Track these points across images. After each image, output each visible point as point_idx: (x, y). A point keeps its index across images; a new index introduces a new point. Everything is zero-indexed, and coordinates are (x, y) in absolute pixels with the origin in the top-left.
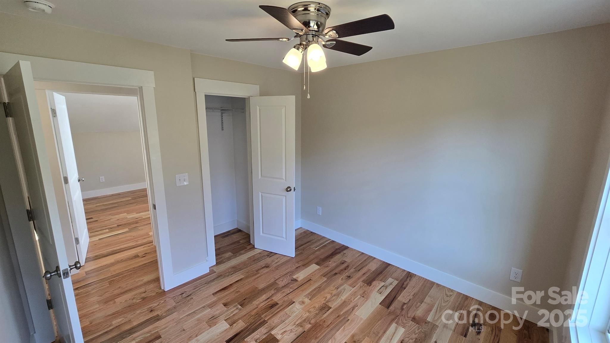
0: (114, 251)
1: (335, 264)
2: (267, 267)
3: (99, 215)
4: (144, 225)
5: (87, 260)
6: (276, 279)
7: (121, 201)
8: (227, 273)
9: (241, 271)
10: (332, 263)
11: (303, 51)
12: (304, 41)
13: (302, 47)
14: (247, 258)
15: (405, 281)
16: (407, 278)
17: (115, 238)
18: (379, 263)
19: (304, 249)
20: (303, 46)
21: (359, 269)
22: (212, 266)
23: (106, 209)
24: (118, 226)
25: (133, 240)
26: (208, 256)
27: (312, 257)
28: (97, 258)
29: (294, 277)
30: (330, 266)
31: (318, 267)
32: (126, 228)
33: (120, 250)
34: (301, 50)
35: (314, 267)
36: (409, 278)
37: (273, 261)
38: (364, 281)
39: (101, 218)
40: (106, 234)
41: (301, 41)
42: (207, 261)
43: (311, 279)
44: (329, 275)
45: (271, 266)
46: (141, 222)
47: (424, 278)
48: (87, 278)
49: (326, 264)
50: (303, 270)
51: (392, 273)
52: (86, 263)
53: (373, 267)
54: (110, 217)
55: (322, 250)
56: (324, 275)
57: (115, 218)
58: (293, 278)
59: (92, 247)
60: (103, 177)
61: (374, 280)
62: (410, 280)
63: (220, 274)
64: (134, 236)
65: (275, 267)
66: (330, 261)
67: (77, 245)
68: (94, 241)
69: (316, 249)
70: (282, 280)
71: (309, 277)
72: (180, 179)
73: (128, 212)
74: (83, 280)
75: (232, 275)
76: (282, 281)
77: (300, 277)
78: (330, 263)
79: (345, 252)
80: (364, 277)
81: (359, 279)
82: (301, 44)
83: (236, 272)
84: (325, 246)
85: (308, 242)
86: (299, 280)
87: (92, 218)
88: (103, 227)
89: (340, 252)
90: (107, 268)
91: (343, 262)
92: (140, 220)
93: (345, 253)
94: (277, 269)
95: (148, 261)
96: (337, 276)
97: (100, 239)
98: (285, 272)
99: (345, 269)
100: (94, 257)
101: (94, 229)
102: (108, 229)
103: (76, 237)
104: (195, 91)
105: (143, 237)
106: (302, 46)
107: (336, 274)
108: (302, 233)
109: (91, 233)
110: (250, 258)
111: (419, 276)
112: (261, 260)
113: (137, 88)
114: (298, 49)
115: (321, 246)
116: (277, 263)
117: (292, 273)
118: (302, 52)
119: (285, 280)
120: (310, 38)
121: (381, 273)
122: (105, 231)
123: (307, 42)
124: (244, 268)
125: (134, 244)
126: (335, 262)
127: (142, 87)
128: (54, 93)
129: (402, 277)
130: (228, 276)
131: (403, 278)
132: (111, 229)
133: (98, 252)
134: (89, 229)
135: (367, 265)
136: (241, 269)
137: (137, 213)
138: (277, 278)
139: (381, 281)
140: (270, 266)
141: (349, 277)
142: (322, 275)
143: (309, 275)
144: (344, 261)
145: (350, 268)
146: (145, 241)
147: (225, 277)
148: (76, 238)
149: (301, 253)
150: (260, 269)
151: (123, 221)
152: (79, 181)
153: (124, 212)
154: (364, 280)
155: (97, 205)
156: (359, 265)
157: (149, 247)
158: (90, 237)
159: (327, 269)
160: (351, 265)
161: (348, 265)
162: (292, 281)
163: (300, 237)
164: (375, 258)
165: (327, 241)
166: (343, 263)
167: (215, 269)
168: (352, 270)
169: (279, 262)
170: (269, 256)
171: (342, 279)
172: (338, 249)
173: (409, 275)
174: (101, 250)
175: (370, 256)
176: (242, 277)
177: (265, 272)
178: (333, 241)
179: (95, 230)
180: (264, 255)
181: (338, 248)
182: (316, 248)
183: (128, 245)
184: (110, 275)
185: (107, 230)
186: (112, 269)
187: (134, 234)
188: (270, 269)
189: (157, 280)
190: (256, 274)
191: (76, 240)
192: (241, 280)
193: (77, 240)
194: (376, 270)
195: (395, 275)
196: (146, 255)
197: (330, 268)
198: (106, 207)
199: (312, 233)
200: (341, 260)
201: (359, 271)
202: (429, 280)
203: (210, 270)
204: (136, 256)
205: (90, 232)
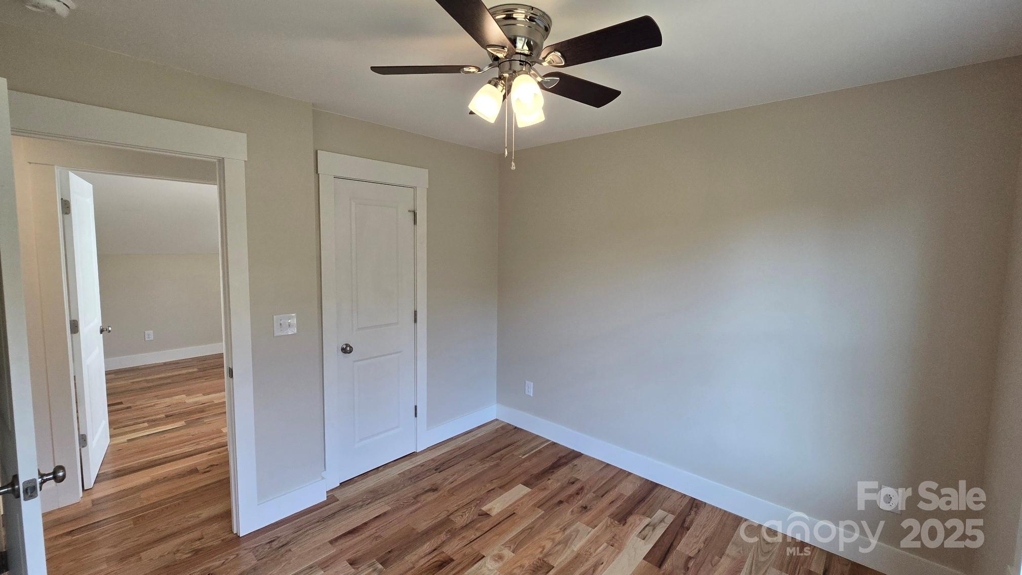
0: (152, 462)
1: (559, 484)
2: (434, 489)
3: (135, 398)
4: (215, 415)
5: (99, 478)
6: (451, 512)
7: (179, 375)
8: (360, 501)
9: (386, 498)
10: (554, 482)
11: (503, 89)
12: (506, 72)
13: (502, 83)
14: (398, 474)
15: (688, 515)
16: (691, 509)
17: (157, 438)
18: (638, 483)
19: (503, 458)
20: (505, 81)
21: (602, 494)
22: (333, 489)
23: (149, 388)
24: (167, 416)
25: (192, 442)
26: (325, 470)
27: (517, 471)
28: (119, 474)
29: (485, 508)
30: (550, 487)
31: (526, 490)
32: (182, 420)
33: (165, 459)
34: (500, 87)
35: (520, 490)
36: (695, 509)
37: (445, 479)
38: (613, 516)
39: (138, 403)
40: (143, 430)
41: (501, 72)
42: (323, 478)
43: (514, 513)
44: (548, 505)
45: (441, 487)
46: (210, 410)
47: (721, 509)
48: (92, 512)
49: (543, 484)
50: (500, 495)
51: (662, 501)
52: (97, 484)
53: (627, 489)
54: (155, 401)
55: (534, 460)
56: (540, 505)
57: (165, 403)
58: (481, 510)
59: (113, 453)
60: (151, 332)
61: (630, 513)
62: (696, 513)
63: (346, 504)
64: (193, 435)
65: (449, 490)
66: (549, 479)
67: (82, 449)
68: (118, 444)
69: (523, 458)
70: (460, 514)
71: (510, 508)
72: (281, 324)
73: (189, 393)
74: (86, 516)
75: (369, 506)
76: (462, 516)
77: (494, 508)
78: (549, 482)
79: (576, 462)
80: (613, 509)
81: (602, 511)
82: (500, 78)
83: (376, 500)
84: (540, 451)
85: (509, 445)
86: (494, 513)
87: (121, 403)
88: (140, 418)
89: (566, 464)
90: (135, 493)
91: (572, 480)
92: (209, 406)
93: (576, 465)
94: (452, 494)
95: (214, 481)
96: (562, 506)
97: (129, 441)
98: (467, 500)
99: (578, 494)
100: (113, 473)
101: (121, 422)
102: (148, 421)
103: (81, 433)
104: (317, 172)
105: (211, 437)
106: (503, 81)
107: (561, 502)
108: (498, 428)
109: (115, 429)
110: (403, 473)
111: (711, 505)
112: (424, 478)
113: (215, 160)
114: (496, 85)
115: (532, 452)
116: (452, 482)
117: (481, 500)
118: (502, 91)
119: (468, 515)
120: (517, 66)
121: (642, 500)
122: (142, 425)
123: (511, 74)
124: (391, 493)
125: (193, 449)
126: (558, 481)
127: (223, 158)
128: (70, 172)
129: (681, 508)
130: (361, 506)
131: (682, 510)
132: (154, 423)
133: (122, 464)
134: (111, 423)
135: (615, 486)
136: (385, 495)
137: (204, 395)
138: (451, 510)
139: (643, 515)
140: (439, 489)
141: (585, 508)
142: (535, 505)
143: (513, 504)
144: (575, 478)
145: (585, 491)
146: (212, 443)
147: (355, 508)
148: (82, 435)
149: (497, 464)
150: (423, 494)
151: (177, 408)
152: (102, 331)
153: (183, 392)
154: (612, 514)
155: (134, 380)
156: (602, 486)
157: (219, 455)
158: (111, 436)
159: (542, 495)
160: (588, 487)
161: (583, 487)
162: (479, 515)
163: (495, 435)
164: (630, 474)
165: (542, 443)
166: (573, 483)
167: (337, 494)
168: (590, 495)
169: (456, 480)
170: (438, 471)
171: (572, 511)
172: (564, 457)
173: (695, 505)
174: (127, 460)
175: (621, 469)
176: (387, 508)
177: (429, 499)
178: (554, 444)
179: (123, 424)
180: (430, 469)
181: (563, 455)
182: (524, 455)
183: (180, 451)
184: (138, 505)
185: (146, 425)
186: (143, 495)
187: (194, 431)
188: (439, 493)
189: (227, 515)
190: (413, 504)
191: (82, 438)
192: (385, 514)
193: (83, 440)
194: (633, 495)
195: (667, 504)
196: (211, 468)
197: (550, 491)
198: (149, 385)
199: (516, 429)
200: (569, 476)
201: (602, 496)
202: (730, 514)
203: (327, 497)
204: (194, 471)
205: (114, 427)
